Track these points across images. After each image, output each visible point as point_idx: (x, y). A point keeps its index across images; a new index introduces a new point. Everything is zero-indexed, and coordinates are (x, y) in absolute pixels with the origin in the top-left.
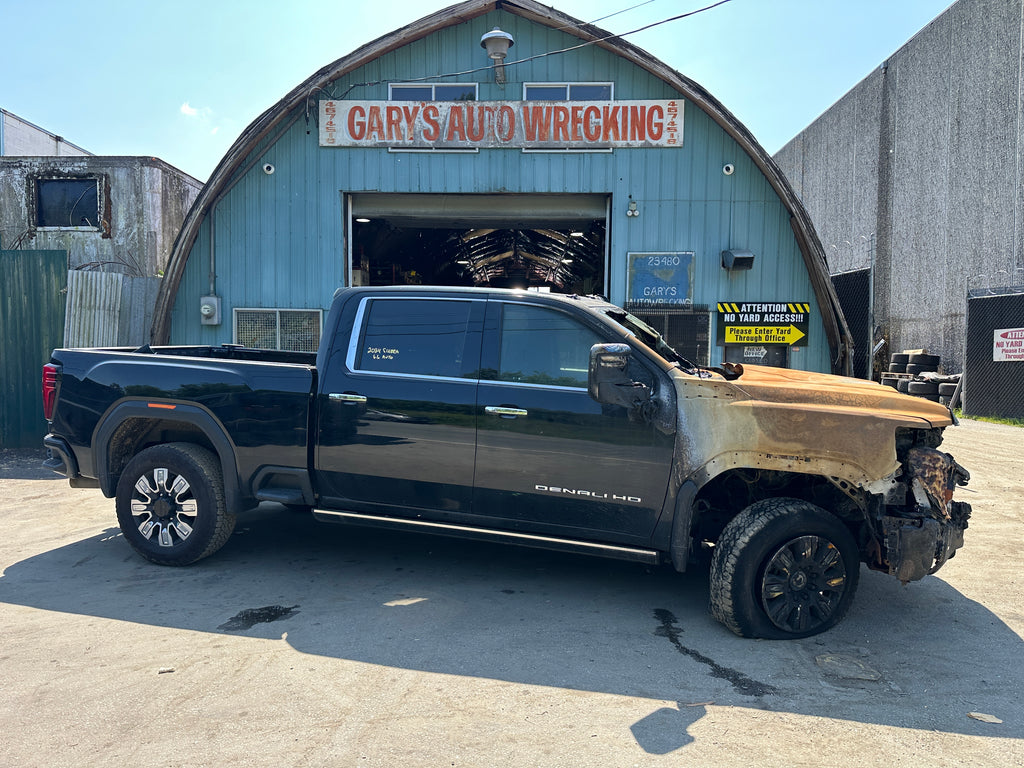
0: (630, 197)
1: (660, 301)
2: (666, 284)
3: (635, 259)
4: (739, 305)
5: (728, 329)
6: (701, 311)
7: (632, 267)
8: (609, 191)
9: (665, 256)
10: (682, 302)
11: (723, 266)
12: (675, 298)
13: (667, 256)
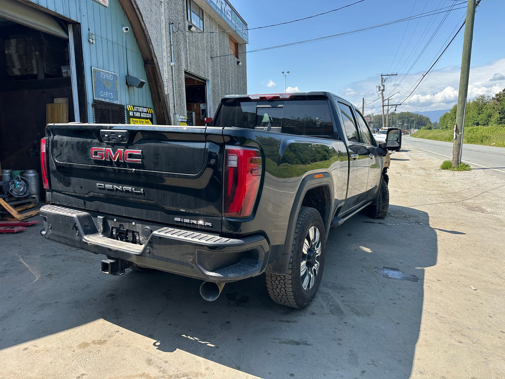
0: (89, 29)
1: (107, 101)
2: (109, 91)
3: (95, 71)
4: (134, 107)
5: (131, 119)
6: (122, 108)
7: (94, 76)
8: (79, 21)
9: (107, 73)
10: (115, 103)
11: (127, 84)
12: (113, 99)
13: (108, 73)
